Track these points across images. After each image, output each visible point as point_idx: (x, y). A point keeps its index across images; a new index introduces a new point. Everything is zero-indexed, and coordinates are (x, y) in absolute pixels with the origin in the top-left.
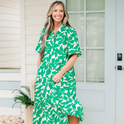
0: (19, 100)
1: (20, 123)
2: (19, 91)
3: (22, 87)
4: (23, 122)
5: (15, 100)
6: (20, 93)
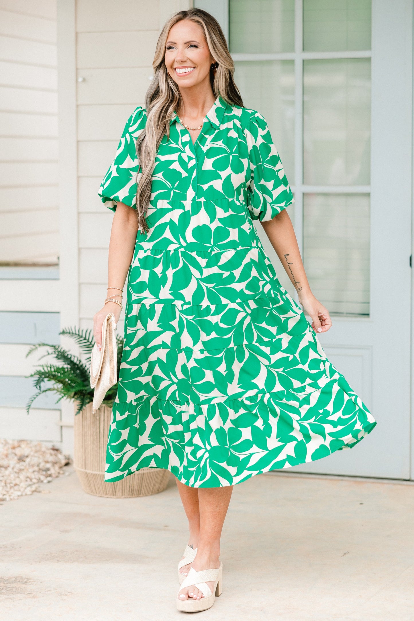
0: (53, 382)
1: (57, 467)
2: (51, 350)
3: (63, 333)
4: (67, 464)
5: (38, 383)
6: (56, 357)
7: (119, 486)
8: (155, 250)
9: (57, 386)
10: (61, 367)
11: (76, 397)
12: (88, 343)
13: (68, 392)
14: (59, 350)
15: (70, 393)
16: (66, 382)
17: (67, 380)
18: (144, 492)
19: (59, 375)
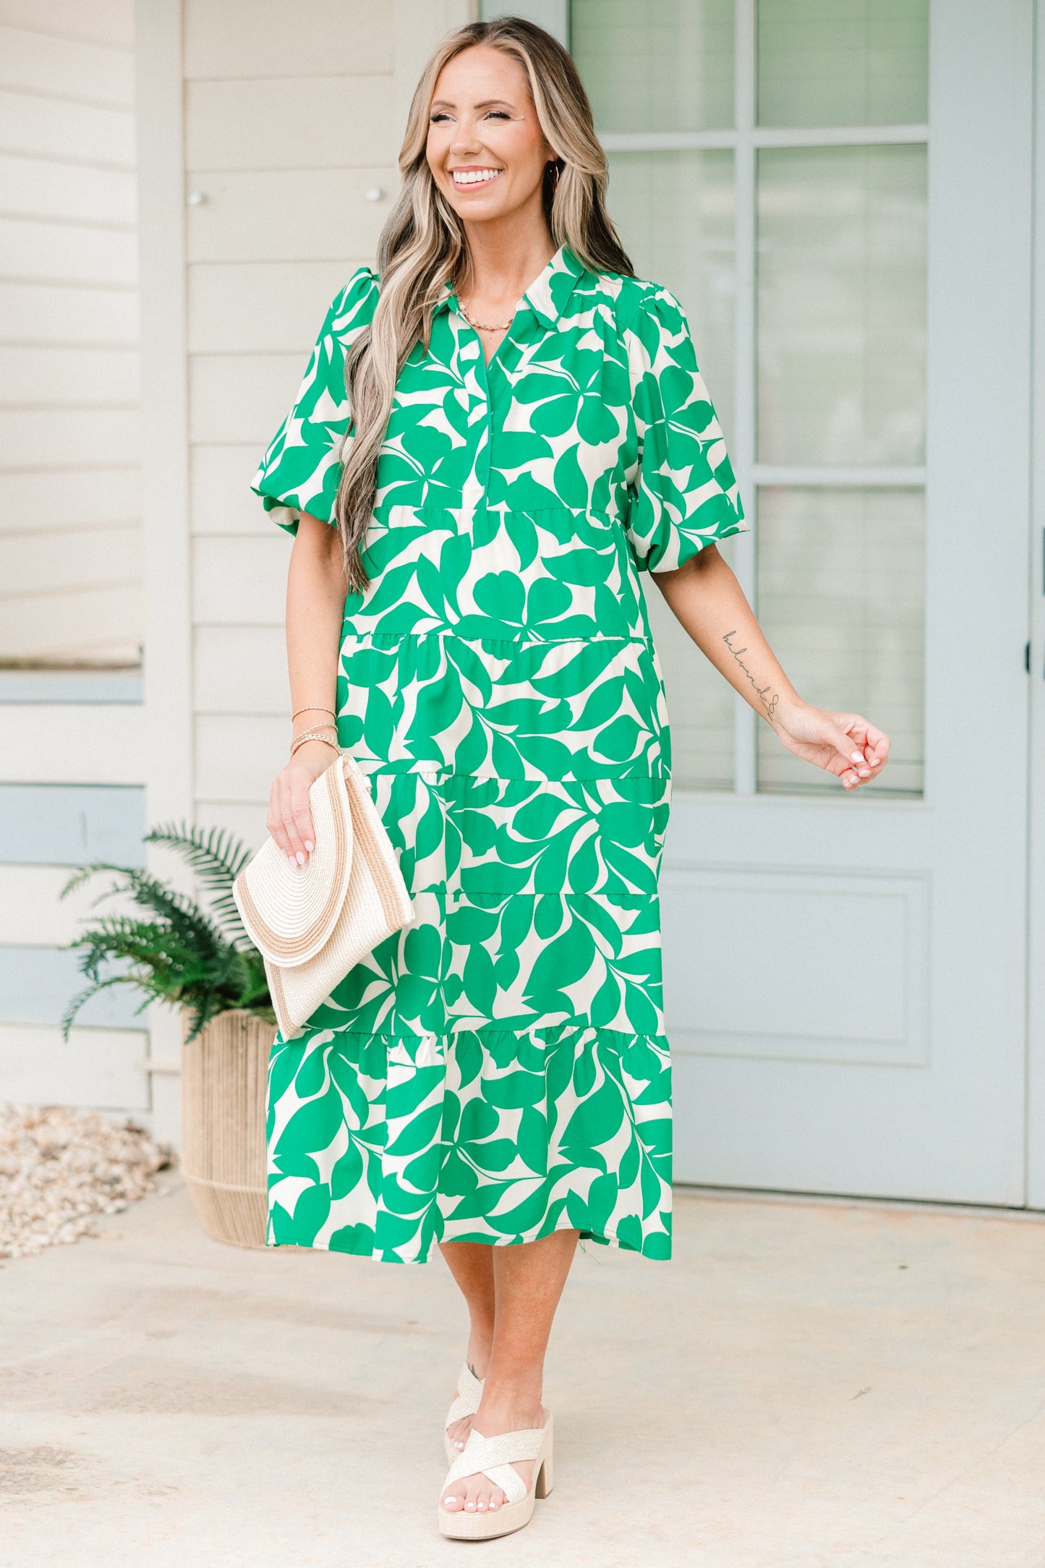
0: (128, 960)
1: (138, 1174)
2: (123, 881)
3: (154, 837)
4: (164, 1167)
5: (91, 962)
6: (137, 898)
8: (383, 636)
9: (139, 971)
10: (147, 922)
11: (186, 997)
12: (216, 864)
13: (166, 987)
14: (144, 879)
15: (170, 987)
16: (160, 960)
17: (163, 955)
19: (144, 942)
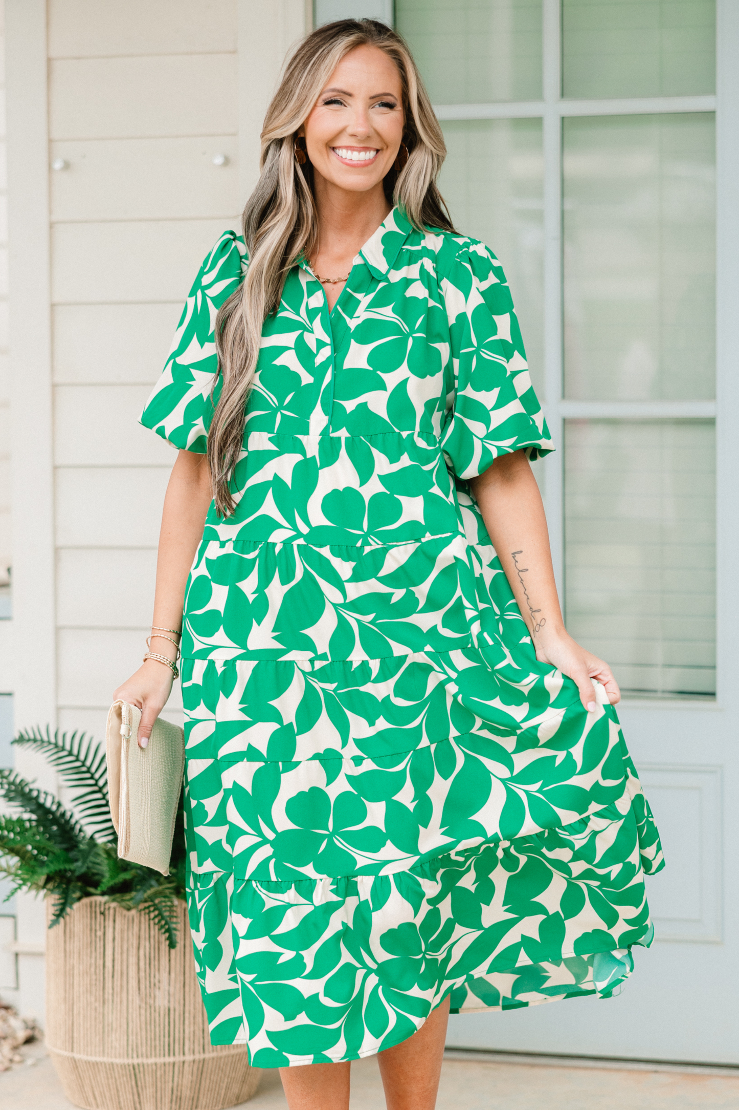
1: (6, 1045)
3: (21, 740)
4: (29, 1040)
6: (5, 796)
7: (148, 1089)
8: (243, 543)
9: (7, 862)
10: (15, 817)
11: (50, 886)
12: (78, 764)
13: (31, 877)
14: (11, 778)
15: (36, 877)
16: (27, 852)
17: (29, 847)
18: (204, 1103)
19: (12, 835)
